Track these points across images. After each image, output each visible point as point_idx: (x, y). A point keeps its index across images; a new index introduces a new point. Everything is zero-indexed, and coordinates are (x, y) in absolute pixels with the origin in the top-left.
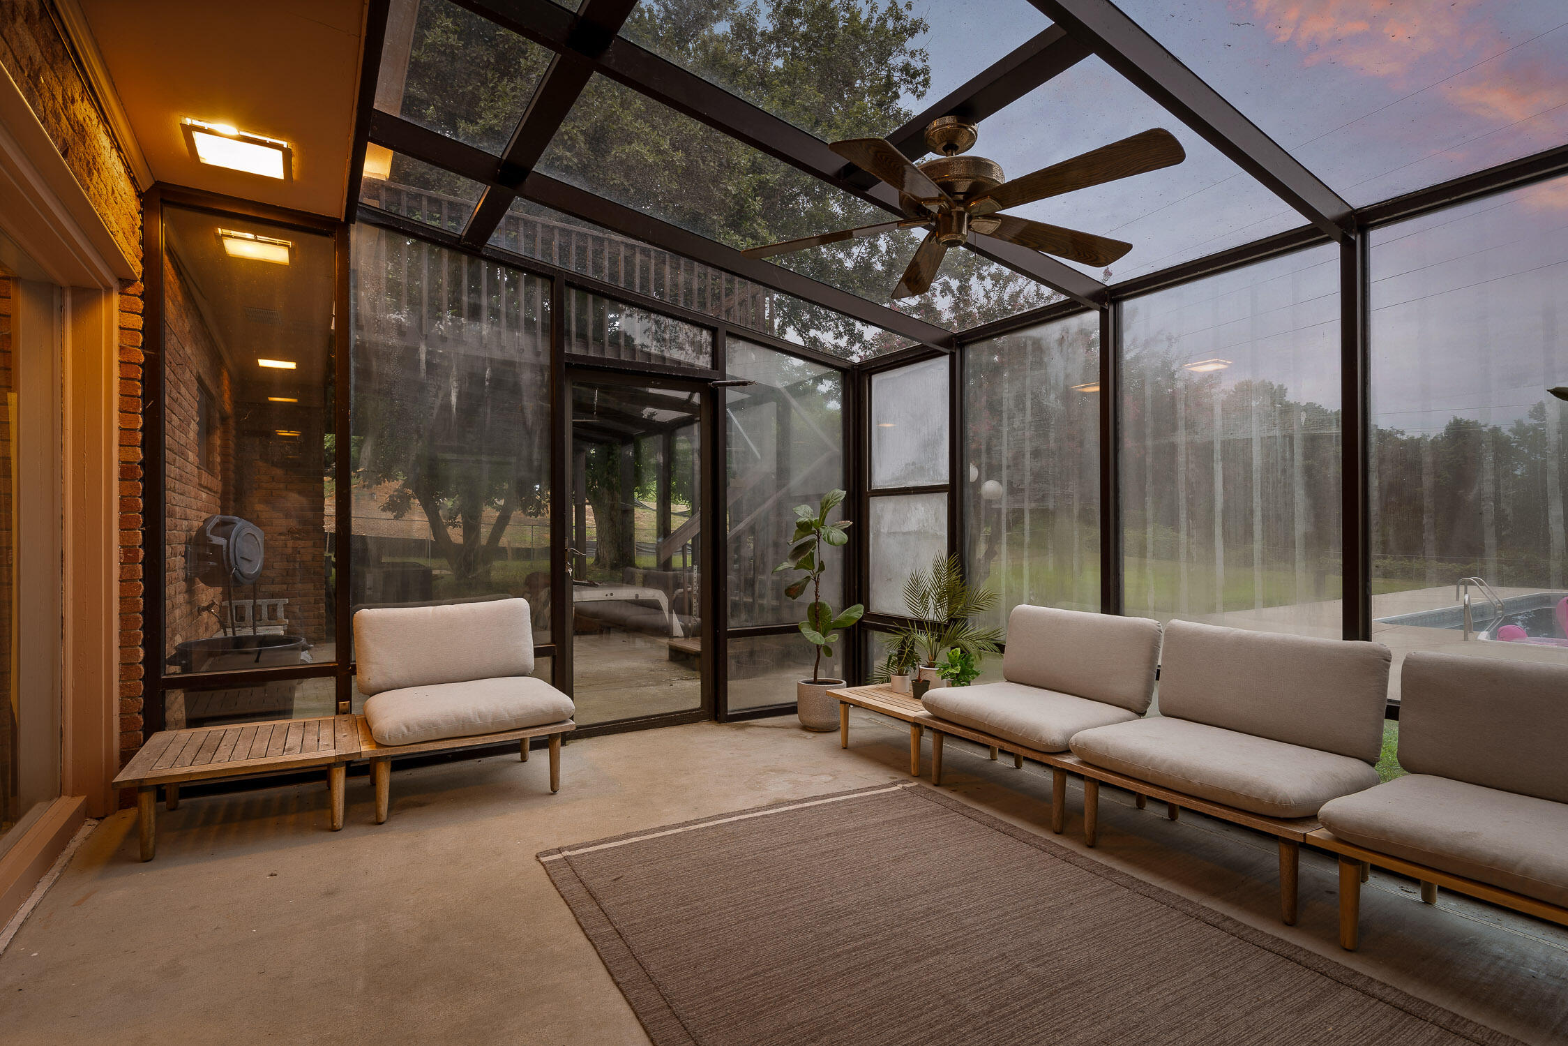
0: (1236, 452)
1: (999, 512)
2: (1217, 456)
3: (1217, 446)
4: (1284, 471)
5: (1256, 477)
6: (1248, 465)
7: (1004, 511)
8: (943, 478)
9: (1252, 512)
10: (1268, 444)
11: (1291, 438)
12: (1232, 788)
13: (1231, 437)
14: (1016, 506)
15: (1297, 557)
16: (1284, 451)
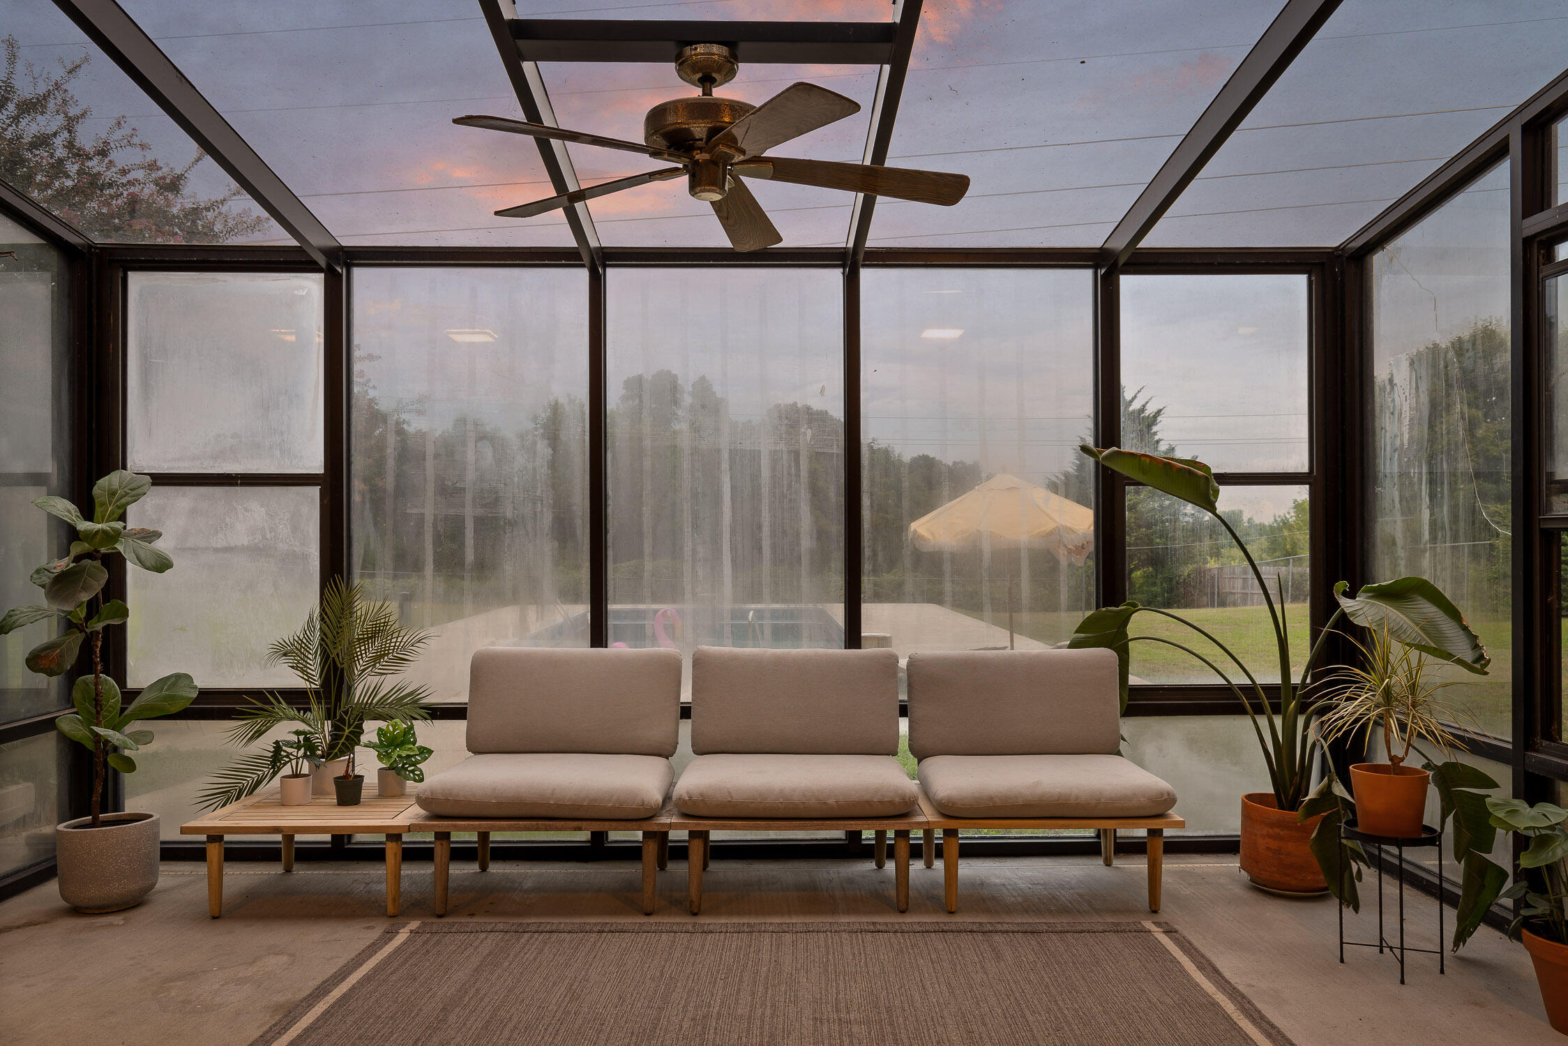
0: (744, 460)
1: (421, 518)
2: (725, 465)
3: (725, 455)
4: (790, 486)
5: (765, 490)
6: (756, 477)
7: (429, 519)
8: (314, 462)
9: (760, 527)
10: (775, 458)
11: (797, 454)
12: (867, 797)
13: (739, 447)
14: (452, 512)
15: (804, 573)
16: (790, 467)
